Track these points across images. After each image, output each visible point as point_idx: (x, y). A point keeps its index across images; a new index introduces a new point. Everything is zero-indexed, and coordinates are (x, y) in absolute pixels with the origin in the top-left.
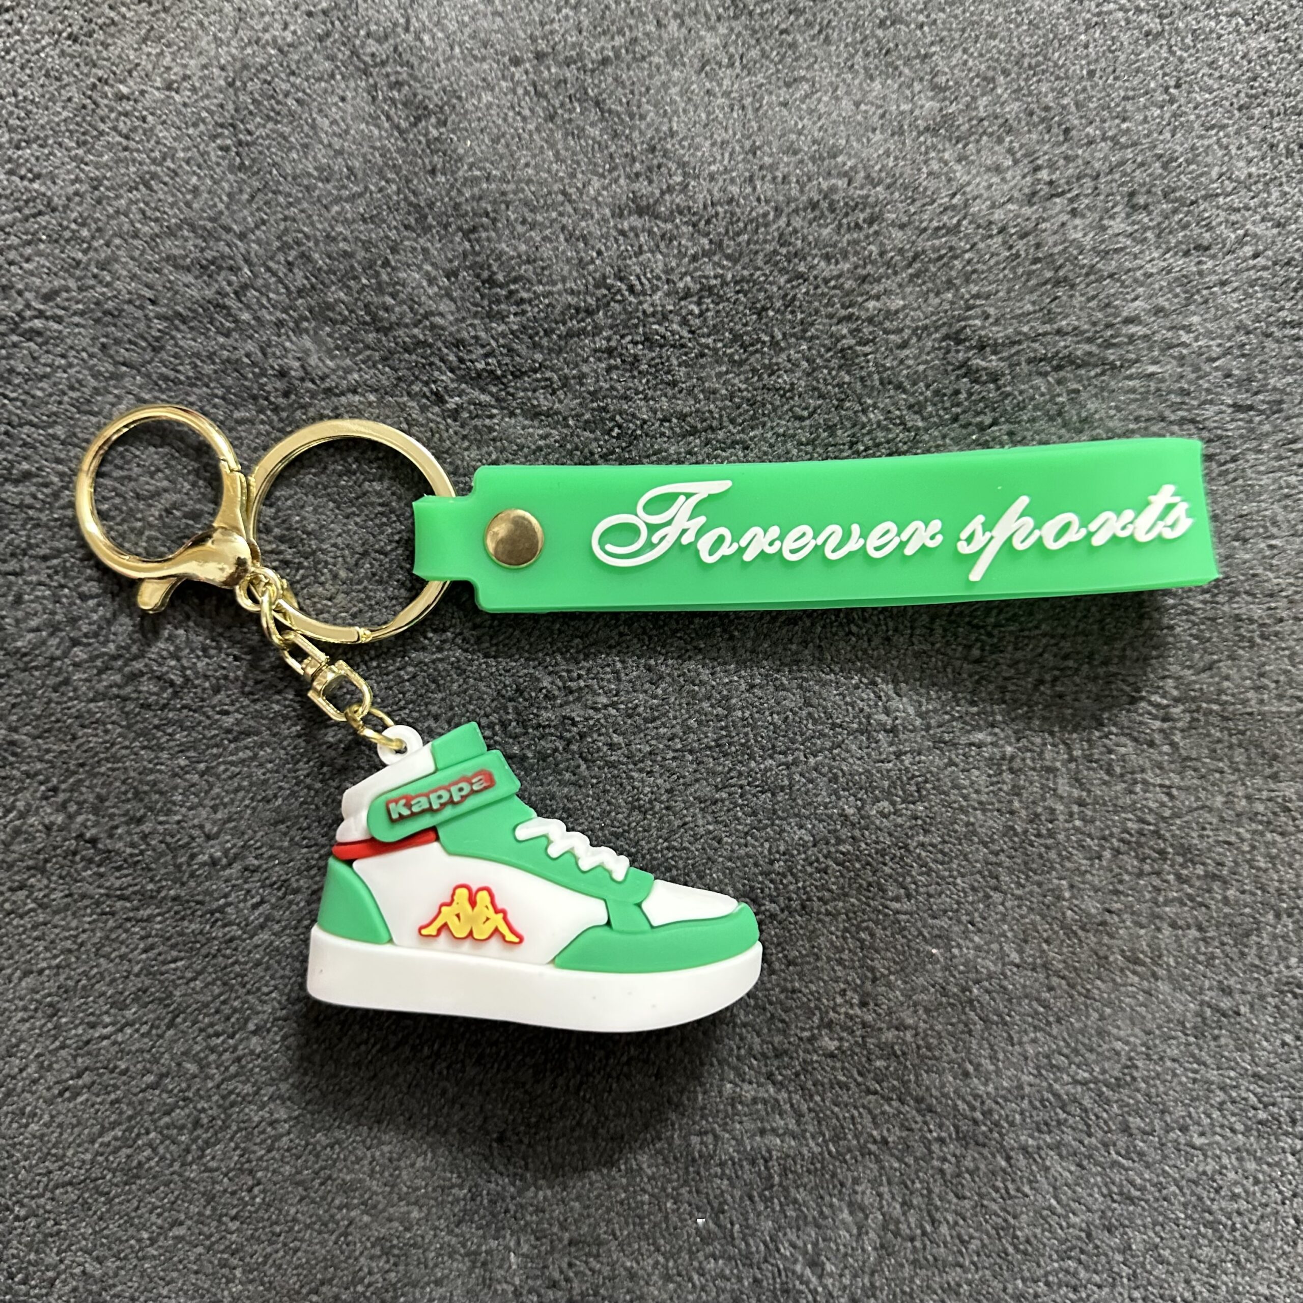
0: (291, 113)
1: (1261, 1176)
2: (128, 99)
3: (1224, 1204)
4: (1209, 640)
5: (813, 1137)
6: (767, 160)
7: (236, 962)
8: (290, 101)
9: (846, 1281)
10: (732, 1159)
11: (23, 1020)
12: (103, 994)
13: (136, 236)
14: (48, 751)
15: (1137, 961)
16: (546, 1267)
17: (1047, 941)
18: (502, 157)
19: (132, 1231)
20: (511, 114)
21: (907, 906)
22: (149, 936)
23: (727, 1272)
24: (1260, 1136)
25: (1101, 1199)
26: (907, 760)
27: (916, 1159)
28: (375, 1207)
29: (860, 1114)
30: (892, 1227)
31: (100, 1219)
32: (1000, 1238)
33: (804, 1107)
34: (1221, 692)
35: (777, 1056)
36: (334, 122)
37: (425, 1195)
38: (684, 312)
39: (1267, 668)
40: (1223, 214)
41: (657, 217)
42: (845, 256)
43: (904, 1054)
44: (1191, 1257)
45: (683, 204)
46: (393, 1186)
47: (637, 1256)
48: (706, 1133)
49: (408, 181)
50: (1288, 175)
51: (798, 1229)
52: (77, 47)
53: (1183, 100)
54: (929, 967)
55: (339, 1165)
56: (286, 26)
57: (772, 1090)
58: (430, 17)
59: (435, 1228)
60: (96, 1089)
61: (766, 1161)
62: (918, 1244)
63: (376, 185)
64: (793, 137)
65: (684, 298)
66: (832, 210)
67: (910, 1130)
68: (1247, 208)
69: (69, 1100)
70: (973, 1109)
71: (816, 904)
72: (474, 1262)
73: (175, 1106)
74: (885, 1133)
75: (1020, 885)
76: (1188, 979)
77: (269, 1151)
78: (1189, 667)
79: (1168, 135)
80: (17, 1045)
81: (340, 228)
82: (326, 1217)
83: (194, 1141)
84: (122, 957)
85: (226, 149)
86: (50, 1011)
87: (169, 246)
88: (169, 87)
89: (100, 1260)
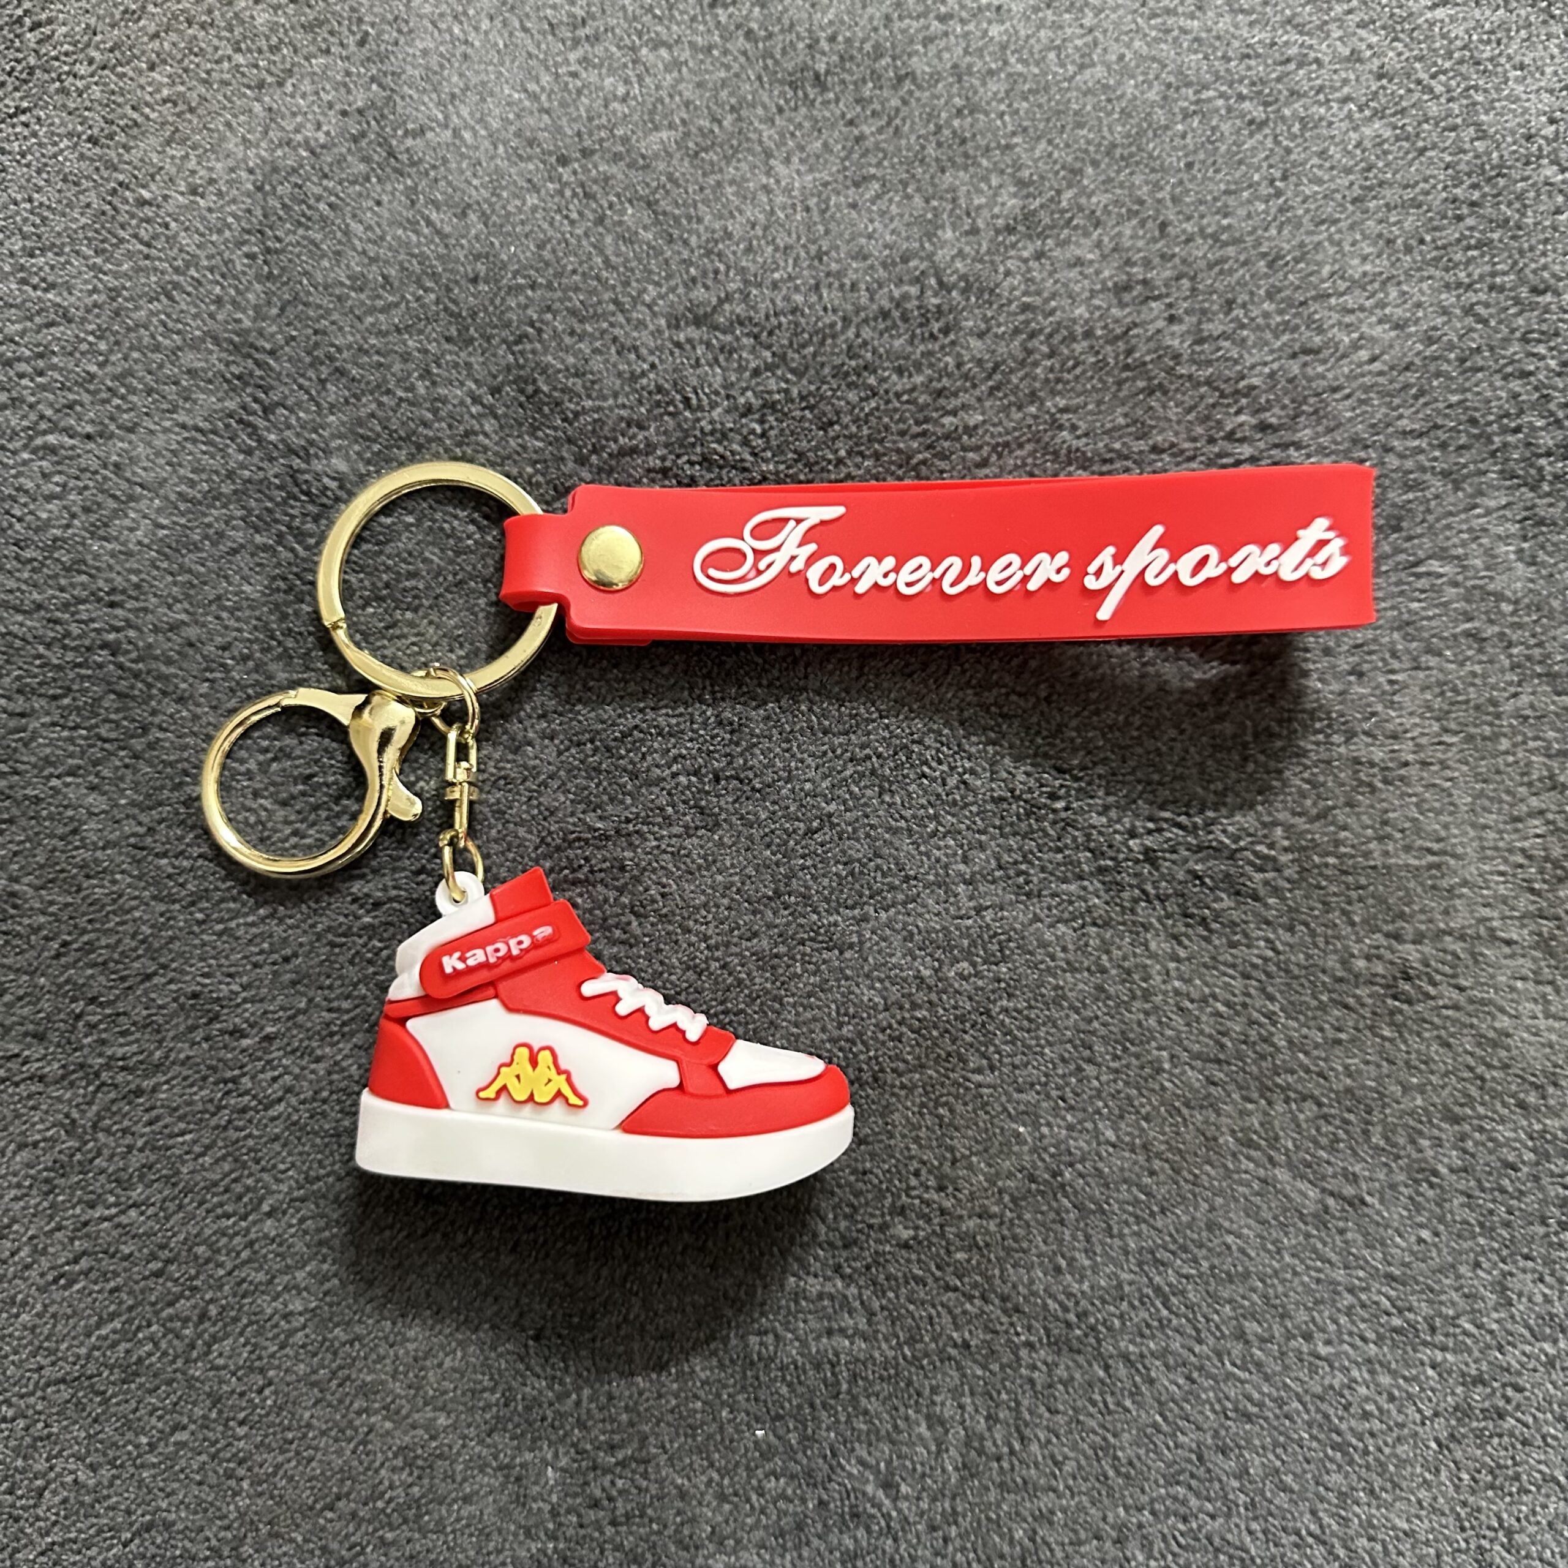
0: (323, 219)
1: (1396, 1393)
2: (150, 204)
3: (1353, 1423)
4: (1323, 785)
5: (887, 1340)
6: (834, 266)
7: (250, 1136)
8: (322, 206)
9: (925, 1505)
10: (795, 1363)
11: (16, 1199)
12: (102, 1171)
13: (157, 348)
14: (52, 903)
15: (1250, 1144)
16: (586, 1483)
17: (1147, 1119)
18: (547, 264)
19: (130, 1435)
20: (558, 217)
21: (990, 1078)
22: (152, 1108)
23: (789, 1491)
24: (1394, 1345)
25: (1212, 1416)
26: (988, 915)
27: (1002, 1367)
28: (397, 1412)
29: (939, 1315)
30: (976, 1444)
31: (95, 1421)
32: (1098, 1460)
33: (876, 1305)
34: (1337, 843)
35: (846, 1247)
36: (369, 228)
37: (452, 1400)
38: (745, 431)
39: (1391, 815)
40: (1336, 316)
41: (716, 327)
42: (919, 370)
43: (987, 1245)
44: (1317, 1483)
45: (743, 315)
46: (418, 1389)
47: (688, 1471)
48: (766, 1333)
49: (449, 290)
50: (1406, 273)
51: (870, 1444)
52: (97, 150)
53: (1289, 194)
54: (1016, 1148)
55: (359, 1364)
56: (319, 126)
57: (839, 1284)
58: (471, 114)
59: (464, 1437)
60: (93, 1275)
61: (833, 1366)
62: (1006, 1465)
63: (413, 294)
64: (863, 241)
65: (744, 415)
66: (905, 318)
67: (996, 1332)
68: (1362, 309)
69: (65, 1288)
70: (1066, 1310)
71: (890, 1077)
72: (507, 1477)
73: (181, 1295)
74: (967, 1335)
75: (1116, 1057)
76: (1309, 1165)
77: (282, 1347)
78: (1300, 815)
79: (1273, 232)
80: (9, 1226)
81: (373, 341)
82: (344, 1424)
83: (200, 1336)
84: (125, 1131)
85: (251, 256)
86: (45, 1188)
87: (189, 359)
88: (194, 191)
89: (93, 1468)
